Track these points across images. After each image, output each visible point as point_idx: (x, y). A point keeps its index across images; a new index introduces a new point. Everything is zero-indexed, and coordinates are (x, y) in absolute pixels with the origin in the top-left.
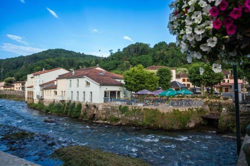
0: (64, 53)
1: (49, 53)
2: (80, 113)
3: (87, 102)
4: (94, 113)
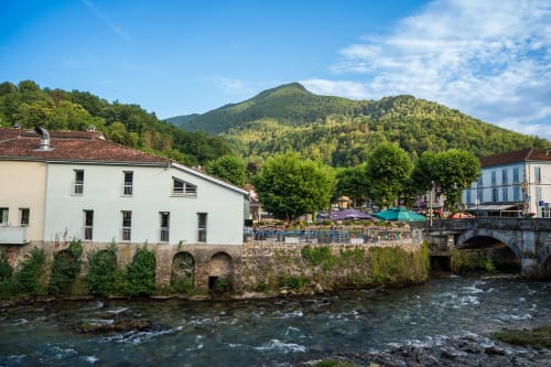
2: (154, 281)
3: (181, 242)
4: (212, 274)
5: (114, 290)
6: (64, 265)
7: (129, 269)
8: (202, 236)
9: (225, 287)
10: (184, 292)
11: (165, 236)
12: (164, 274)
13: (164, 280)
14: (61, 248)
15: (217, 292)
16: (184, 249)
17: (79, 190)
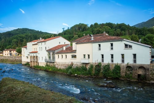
0: (29, 31)
1: (19, 30)
2: (120, 74)
3: (128, 63)
4: (139, 73)
5: (109, 76)
6: (97, 68)
7: (113, 70)
8: (135, 61)
9: (143, 78)
10: (129, 78)
11: (123, 61)
12: (123, 72)
13: (123, 74)
14: (96, 64)
15: (140, 79)
16: (129, 65)
17: (100, 49)
